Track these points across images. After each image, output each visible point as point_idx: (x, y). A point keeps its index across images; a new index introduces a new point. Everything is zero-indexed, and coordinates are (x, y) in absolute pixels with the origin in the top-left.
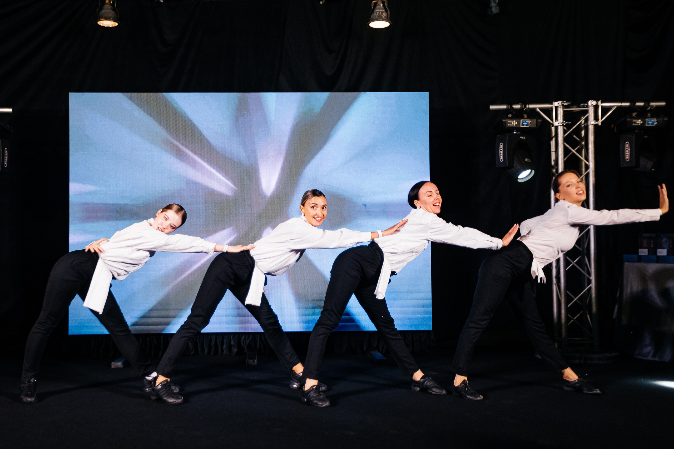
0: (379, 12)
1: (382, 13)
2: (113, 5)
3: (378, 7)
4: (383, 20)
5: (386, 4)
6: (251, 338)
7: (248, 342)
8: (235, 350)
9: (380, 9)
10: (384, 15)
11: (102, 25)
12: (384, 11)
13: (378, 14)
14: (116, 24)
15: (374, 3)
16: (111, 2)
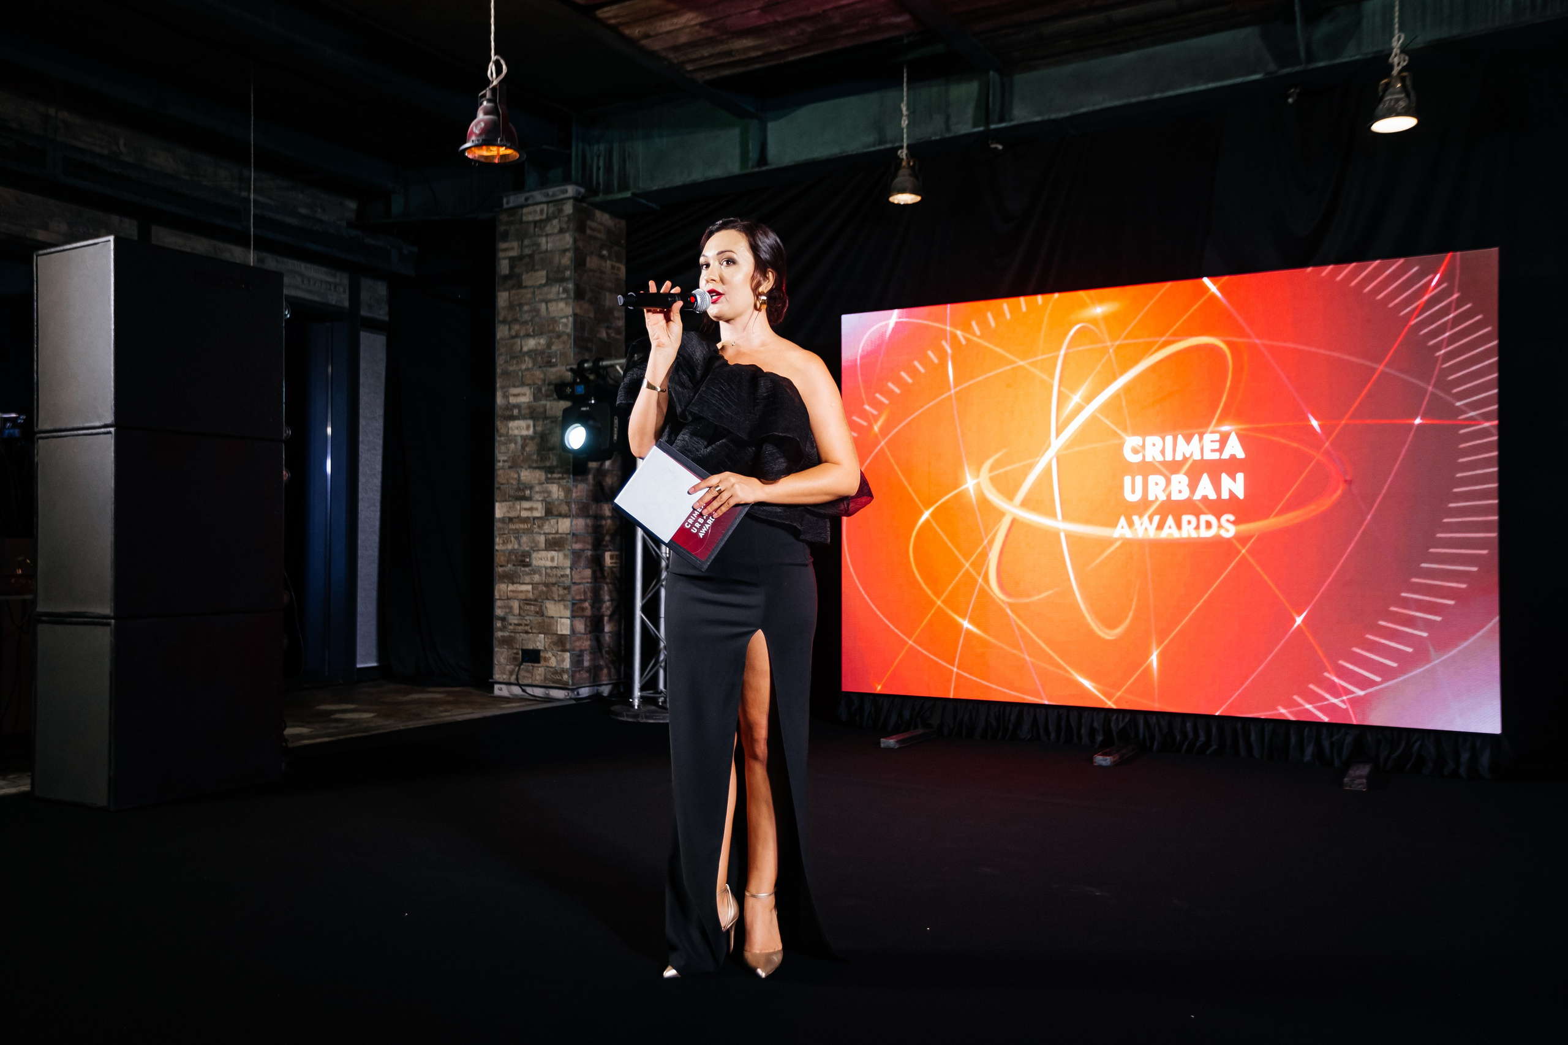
0: (1391, 100)
1: (1397, 100)
2: (913, 168)
3: (1391, 90)
4: (1398, 114)
5: (1408, 82)
6: (1127, 720)
7: (1121, 725)
8: (1100, 738)
9: (1396, 92)
10: (1405, 103)
11: (896, 202)
12: (1403, 95)
13: (1390, 105)
14: (917, 199)
15: (1385, 83)
16: (911, 164)
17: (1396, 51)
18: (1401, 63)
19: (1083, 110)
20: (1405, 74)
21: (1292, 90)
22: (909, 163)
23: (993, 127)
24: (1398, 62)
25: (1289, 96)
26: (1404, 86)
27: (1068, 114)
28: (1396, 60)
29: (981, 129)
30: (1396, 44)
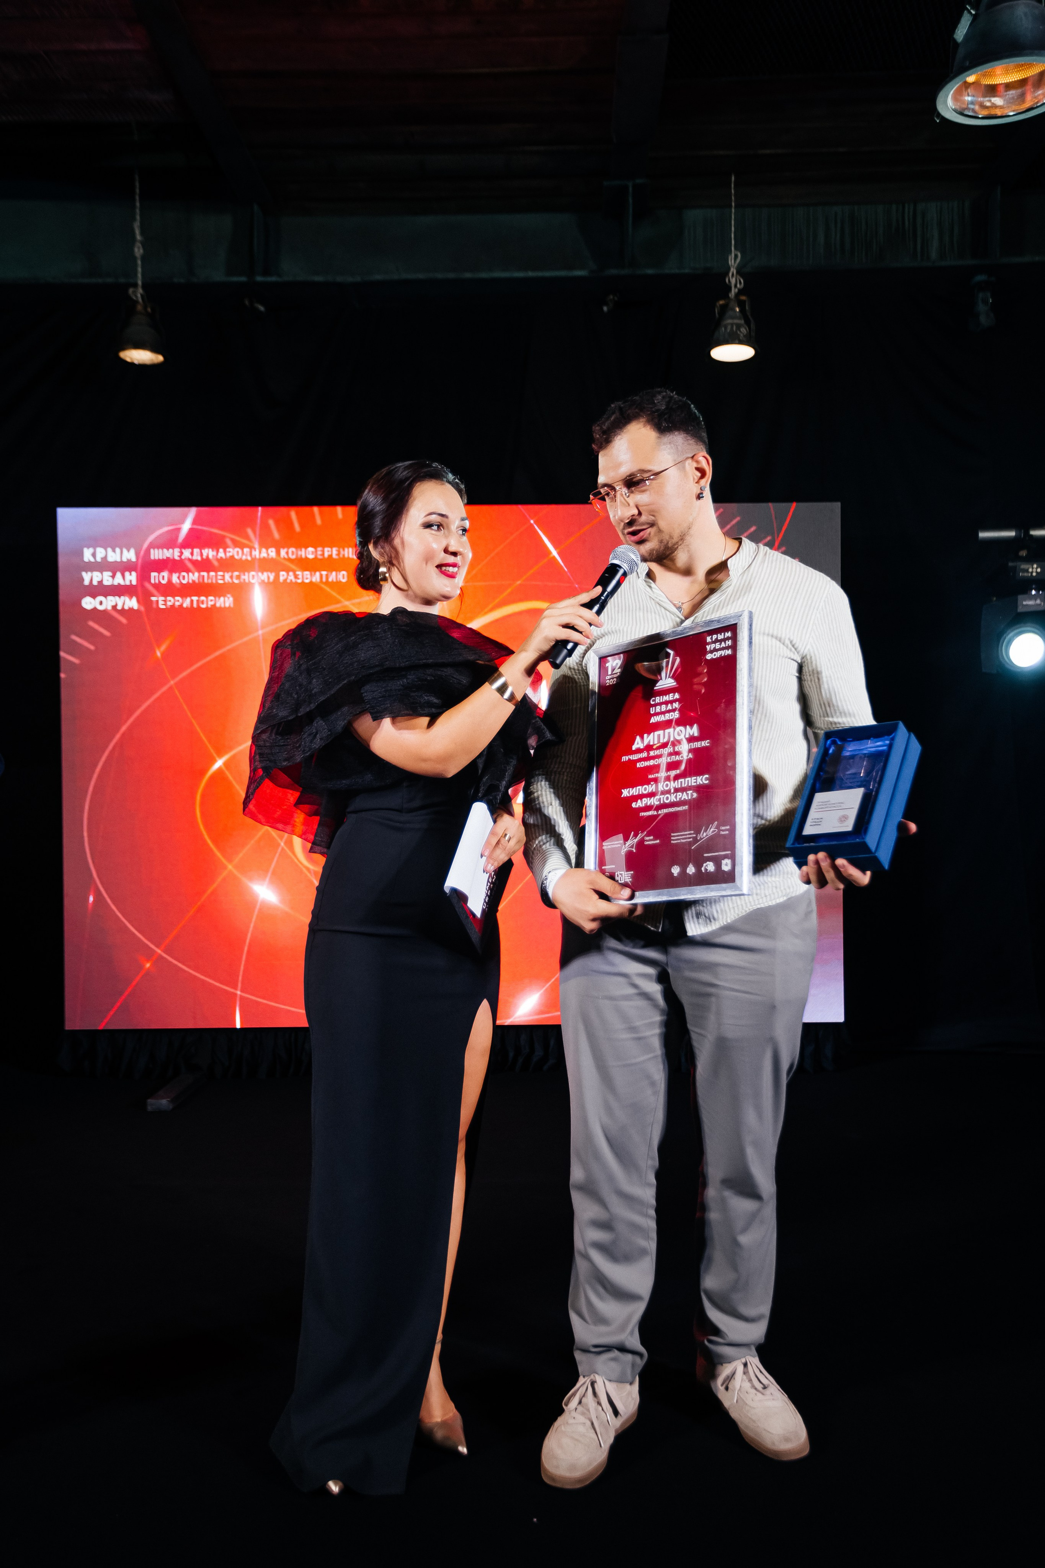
0: (732, 325)
1: (739, 326)
2: (151, 316)
3: (728, 314)
4: (741, 342)
5: (748, 306)
9: (734, 319)
10: (744, 330)
11: (128, 360)
12: (742, 322)
13: (728, 330)
14: (158, 359)
15: (721, 306)
16: (149, 310)
17: (733, 270)
18: (738, 285)
19: (378, 277)
20: (743, 298)
21: (611, 297)
22: (145, 308)
23: (259, 279)
24: (735, 282)
25: (606, 304)
26: (742, 311)
27: (358, 279)
28: (733, 281)
29: (243, 279)
30: (734, 261)
